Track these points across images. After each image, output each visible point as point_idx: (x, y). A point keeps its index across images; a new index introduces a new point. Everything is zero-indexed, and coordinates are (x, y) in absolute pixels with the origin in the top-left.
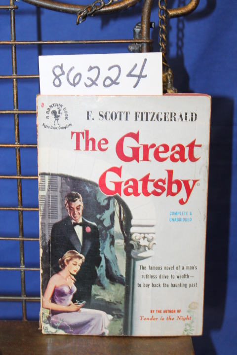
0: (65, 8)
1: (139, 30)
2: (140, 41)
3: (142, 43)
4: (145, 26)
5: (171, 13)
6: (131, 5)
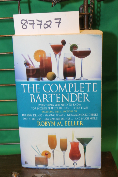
3: (84, 14)
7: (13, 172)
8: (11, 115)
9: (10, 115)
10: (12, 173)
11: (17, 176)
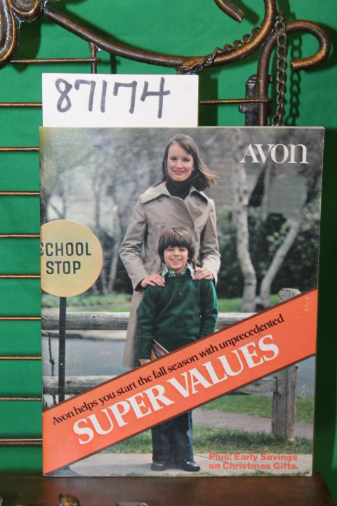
0: (162, 60)
1: (253, 85)
2: (256, 101)
3: (258, 102)
4: (262, 82)
5: (295, 65)
6: (244, 56)
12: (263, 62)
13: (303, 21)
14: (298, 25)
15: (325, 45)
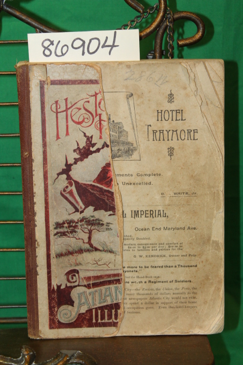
1: (151, 57)
4: (157, 55)
5: (181, 43)
6: (145, 37)
7: (24, 346)
8: (17, 250)
9: (15, 250)
10: (21, 348)
11: (30, 352)
12: (158, 41)
13: (185, 12)
14: (182, 15)
15: (201, 29)
